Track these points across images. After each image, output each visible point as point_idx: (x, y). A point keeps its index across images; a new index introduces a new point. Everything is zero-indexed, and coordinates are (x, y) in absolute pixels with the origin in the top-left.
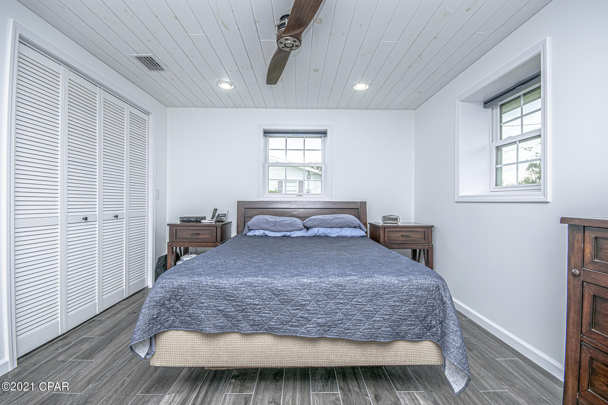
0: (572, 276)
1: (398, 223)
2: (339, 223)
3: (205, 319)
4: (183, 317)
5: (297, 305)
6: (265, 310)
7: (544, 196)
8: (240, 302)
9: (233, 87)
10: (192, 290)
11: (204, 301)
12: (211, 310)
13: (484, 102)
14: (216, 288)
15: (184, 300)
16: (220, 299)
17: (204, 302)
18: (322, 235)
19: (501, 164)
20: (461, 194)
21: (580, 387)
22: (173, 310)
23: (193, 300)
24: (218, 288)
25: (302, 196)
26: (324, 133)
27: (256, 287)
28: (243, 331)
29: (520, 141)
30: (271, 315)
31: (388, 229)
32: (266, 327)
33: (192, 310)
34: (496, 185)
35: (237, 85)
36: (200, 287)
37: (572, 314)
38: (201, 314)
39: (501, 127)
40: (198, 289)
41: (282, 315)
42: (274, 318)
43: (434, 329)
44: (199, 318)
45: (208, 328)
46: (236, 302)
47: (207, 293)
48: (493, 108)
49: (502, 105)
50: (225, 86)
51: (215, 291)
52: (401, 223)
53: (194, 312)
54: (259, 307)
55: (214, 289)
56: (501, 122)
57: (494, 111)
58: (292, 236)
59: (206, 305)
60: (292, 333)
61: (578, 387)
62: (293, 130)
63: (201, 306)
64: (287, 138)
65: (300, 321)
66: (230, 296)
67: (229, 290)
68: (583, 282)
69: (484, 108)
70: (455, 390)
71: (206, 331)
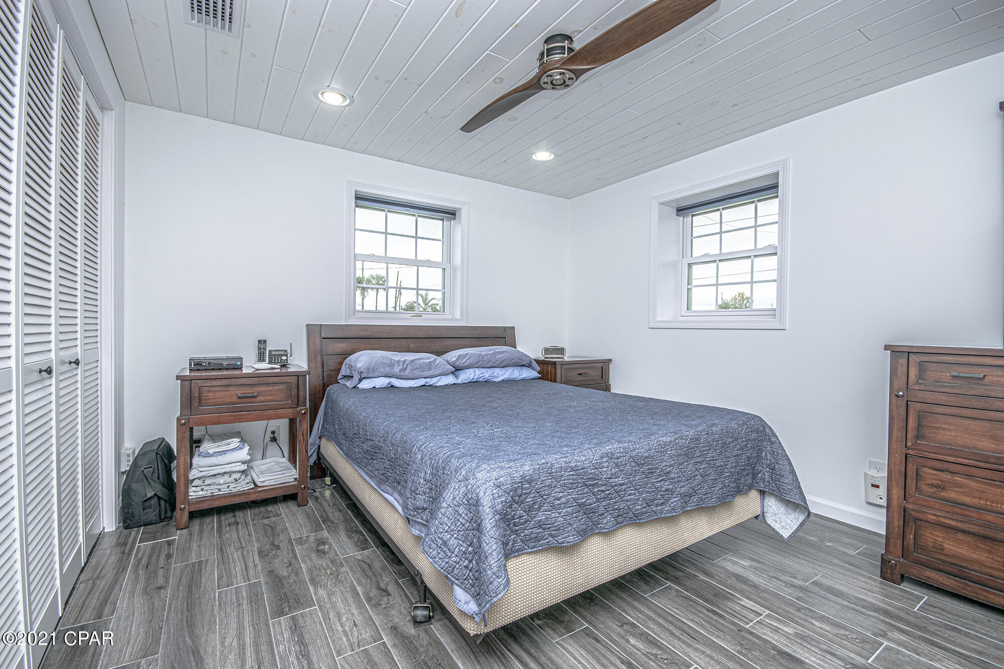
0: (894, 395)
1: (564, 358)
2: (504, 361)
3: (565, 524)
4: (528, 530)
5: (662, 474)
6: (631, 490)
7: (780, 323)
8: (603, 485)
9: (348, 102)
10: (543, 481)
11: (561, 494)
12: (571, 507)
13: (677, 208)
14: (573, 470)
15: (531, 501)
16: (581, 487)
17: (561, 497)
18: (481, 380)
19: (691, 285)
20: (658, 319)
21: (907, 495)
22: (514, 522)
23: (544, 497)
24: (576, 470)
25: (421, 316)
26: (451, 214)
27: (619, 458)
28: (606, 529)
29: (720, 261)
30: (637, 496)
31: (565, 366)
32: (631, 515)
33: (544, 514)
34: (688, 310)
35: (355, 103)
36: (552, 473)
37: (895, 432)
38: (558, 517)
39: (692, 240)
40: (550, 477)
41: (647, 492)
42: (638, 499)
43: (760, 475)
44: (556, 524)
45: (571, 538)
46: (599, 487)
47: (564, 480)
48: (684, 217)
49: (693, 216)
50: (333, 99)
51: (573, 475)
52: (570, 356)
53: (548, 516)
54: (624, 487)
55: (572, 473)
56: (692, 236)
57: (685, 219)
58: (437, 385)
59: (563, 500)
60: (657, 515)
61: (905, 495)
62: (401, 201)
63: (558, 504)
64: (388, 213)
65: (665, 496)
66: (593, 478)
67: (590, 470)
68: (907, 401)
69: (677, 215)
70: (784, 536)
71: (570, 542)
